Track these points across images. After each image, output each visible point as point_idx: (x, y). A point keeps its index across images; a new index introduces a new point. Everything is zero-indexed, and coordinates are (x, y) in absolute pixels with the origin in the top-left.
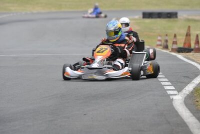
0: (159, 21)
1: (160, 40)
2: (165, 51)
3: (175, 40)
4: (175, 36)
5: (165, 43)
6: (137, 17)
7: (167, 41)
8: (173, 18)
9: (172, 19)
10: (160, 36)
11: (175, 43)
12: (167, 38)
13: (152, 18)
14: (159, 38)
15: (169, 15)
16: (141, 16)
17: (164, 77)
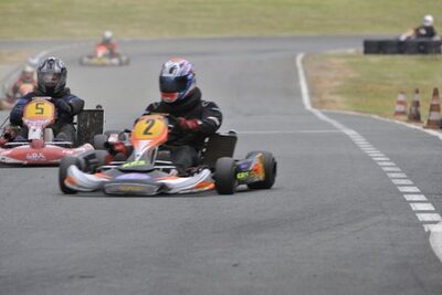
0: (400, 59)
1: (401, 103)
2: (413, 126)
3: (435, 103)
4: (436, 93)
5: (413, 109)
6: (351, 51)
7: (417, 104)
8: (431, 52)
9: (428, 57)
10: (402, 93)
11: (434, 108)
12: (417, 97)
13: (385, 52)
14: (401, 97)
15: (422, 48)
16: (361, 49)
17: (411, 183)
